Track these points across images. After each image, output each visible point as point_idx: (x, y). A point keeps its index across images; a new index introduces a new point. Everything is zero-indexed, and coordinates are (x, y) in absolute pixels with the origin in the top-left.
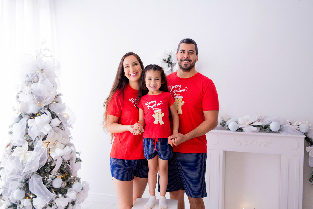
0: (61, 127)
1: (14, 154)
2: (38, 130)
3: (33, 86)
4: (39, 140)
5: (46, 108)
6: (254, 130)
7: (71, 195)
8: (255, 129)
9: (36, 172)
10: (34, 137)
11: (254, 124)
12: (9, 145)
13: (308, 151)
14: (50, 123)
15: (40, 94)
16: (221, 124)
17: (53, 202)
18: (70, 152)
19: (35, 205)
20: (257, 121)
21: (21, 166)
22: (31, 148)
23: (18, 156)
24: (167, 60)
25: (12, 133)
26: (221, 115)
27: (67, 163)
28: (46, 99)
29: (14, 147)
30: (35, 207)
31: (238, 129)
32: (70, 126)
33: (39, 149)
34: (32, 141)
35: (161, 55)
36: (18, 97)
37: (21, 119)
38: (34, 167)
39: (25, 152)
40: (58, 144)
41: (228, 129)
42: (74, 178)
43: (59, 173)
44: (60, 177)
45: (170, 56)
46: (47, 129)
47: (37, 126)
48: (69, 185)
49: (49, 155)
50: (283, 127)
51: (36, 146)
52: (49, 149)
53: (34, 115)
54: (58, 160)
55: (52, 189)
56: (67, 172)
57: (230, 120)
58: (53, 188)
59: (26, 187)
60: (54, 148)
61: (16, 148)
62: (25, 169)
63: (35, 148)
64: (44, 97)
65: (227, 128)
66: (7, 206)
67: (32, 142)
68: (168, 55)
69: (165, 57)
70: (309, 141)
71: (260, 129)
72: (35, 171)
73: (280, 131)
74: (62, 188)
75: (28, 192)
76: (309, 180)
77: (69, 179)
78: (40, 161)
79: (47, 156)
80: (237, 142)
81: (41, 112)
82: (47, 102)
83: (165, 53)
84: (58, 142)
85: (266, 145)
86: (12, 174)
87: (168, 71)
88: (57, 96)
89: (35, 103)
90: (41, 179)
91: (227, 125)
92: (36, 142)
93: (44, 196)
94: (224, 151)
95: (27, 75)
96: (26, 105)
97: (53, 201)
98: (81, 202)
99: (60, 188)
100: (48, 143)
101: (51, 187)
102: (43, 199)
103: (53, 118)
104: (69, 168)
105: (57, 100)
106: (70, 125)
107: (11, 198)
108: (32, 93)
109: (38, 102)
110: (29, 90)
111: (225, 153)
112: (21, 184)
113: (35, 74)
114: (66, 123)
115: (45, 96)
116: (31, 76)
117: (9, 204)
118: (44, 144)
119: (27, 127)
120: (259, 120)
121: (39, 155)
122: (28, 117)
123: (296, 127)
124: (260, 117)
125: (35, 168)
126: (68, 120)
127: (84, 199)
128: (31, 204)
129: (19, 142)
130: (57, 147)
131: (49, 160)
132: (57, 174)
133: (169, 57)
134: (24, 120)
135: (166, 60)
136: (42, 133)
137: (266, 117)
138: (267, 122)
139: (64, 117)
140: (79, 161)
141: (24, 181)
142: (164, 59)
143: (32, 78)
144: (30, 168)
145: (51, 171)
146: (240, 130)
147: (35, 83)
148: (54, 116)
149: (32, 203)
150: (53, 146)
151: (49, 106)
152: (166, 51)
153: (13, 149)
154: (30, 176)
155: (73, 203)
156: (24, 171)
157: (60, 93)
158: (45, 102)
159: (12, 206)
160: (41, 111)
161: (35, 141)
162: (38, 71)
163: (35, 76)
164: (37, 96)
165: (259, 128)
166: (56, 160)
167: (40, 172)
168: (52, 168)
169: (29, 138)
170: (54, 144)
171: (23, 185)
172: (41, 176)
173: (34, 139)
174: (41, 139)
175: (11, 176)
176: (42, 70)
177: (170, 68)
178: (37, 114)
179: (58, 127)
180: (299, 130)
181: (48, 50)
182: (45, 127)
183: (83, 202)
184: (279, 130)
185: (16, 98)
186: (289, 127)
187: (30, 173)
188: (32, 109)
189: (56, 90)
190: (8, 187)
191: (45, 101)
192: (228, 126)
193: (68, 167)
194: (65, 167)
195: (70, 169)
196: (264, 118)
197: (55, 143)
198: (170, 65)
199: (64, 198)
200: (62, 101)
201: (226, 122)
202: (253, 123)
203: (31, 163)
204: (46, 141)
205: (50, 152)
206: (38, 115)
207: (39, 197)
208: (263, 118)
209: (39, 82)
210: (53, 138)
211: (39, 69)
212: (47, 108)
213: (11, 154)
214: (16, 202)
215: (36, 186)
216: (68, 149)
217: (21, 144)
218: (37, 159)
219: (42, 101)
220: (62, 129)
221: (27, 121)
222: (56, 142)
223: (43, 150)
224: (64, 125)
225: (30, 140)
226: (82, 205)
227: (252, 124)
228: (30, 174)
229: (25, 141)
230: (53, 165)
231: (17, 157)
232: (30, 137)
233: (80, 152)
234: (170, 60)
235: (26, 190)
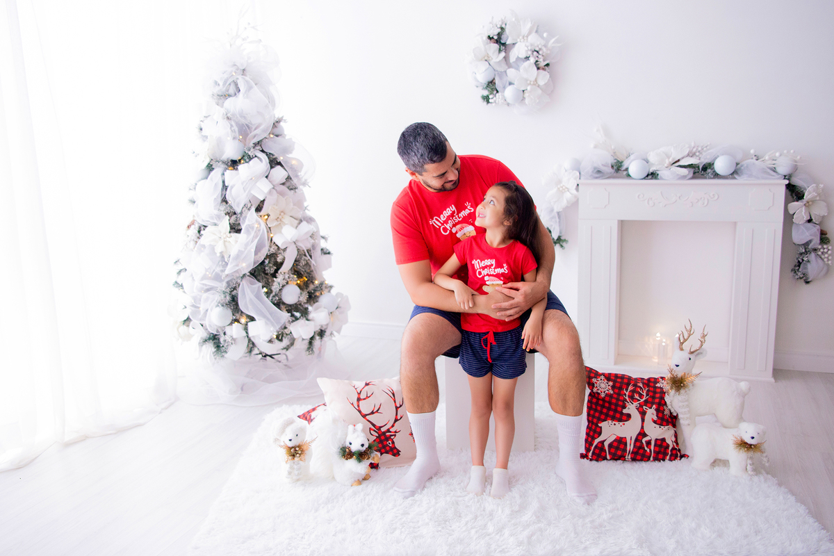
0: (288, 184)
1: (202, 241)
2: (247, 192)
3: (229, 103)
4: (249, 213)
5: (257, 148)
6: (682, 175)
7: (319, 315)
8: (685, 171)
9: (249, 274)
10: (238, 206)
11: (681, 163)
12: (193, 224)
13: (791, 212)
14: (267, 177)
15: (245, 117)
16: (612, 167)
17: (286, 330)
18: (310, 234)
19: (253, 336)
20: (688, 155)
21: (220, 263)
22: (235, 229)
23: (212, 243)
24: (496, 38)
25: (194, 202)
26: (613, 147)
27: (305, 255)
28: (255, 129)
29: (202, 228)
30: (252, 339)
31: (647, 176)
32: (304, 184)
33: (250, 230)
34: (235, 213)
35: (483, 27)
36: (201, 129)
37: (209, 173)
38: (244, 265)
39: (225, 236)
40: (287, 219)
41: (629, 176)
42: (321, 284)
43: (292, 276)
44: (295, 283)
45: (502, 28)
46: (262, 189)
47: (242, 184)
48: (312, 298)
49: (271, 240)
50: (742, 166)
51: (244, 223)
52: (270, 228)
53: (234, 164)
54: (288, 250)
55: (282, 306)
56: (308, 273)
57: (632, 157)
58: (284, 304)
59: (233, 303)
60: (280, 226)
61: (207, 229)
62: (229, 266)
63: (243, 227)
64: (251, 124)
65: (625, 173)
66: (201, 338)
67: (235, 216)
68: (499, 26)
69: (491, 31)
70: (794, 192)
71: (694, 173)
72: (247, 271)
73: (735, 173)
74: (300, 304)
75: (238, 313)
76: (792, 271)
77: (311, 287)
78: (257, 252)
79: (267, 243)
80: (646, 201)
81: (249, 156)
82: (259, 134)
83: (490, 23)
84: (284, 214)
85: (706, 204)
86: (204, 278)
87: (498, 60)
88: (276, 124)
89: (234, 138)
90: (259, 287)
91: (624, 168)
92: (243, 215)
93: (268, 319)
94: (618, 221)
95: (216, 83)
96: (220, 143)
97: (285, 328)
98: (335, 333)
99: (296, 304)
100: (266, 217)
101: (280, 303)
102: (266, 323)
103: (272, 167)
104: (310, 266)
105: (277, 131)
106: (306, 180)
107: (206, 323)
108: (228, 118)
109: (241, 137)
110: (222, 111)
111: (622, 223)
112: (223, 296)
113: (230, 80)
114: (297, 176)
115: (253, 123)
116: (224, 84)
117: (205, 335)
118: (259, 219)
119: (225, 187)
120: (691, 155)
121: (252, 242)
122: (224, 166)
123: (769, 163)
124: (694, 148)
125: (247, 265)
126: (300, 171)
127: (341, 327)
128: (245, 334)
129: (212, 218)
130: (285, 224)
131: (272, 249)
132: (289, 278)
133: (499, 30)
134: (217, 174)
135: (493, 38)
136: (254, 196)
137: (706, 147)
138: (708, 157)
139: (292, 165)
140: (325, 253)
141: (228, 290)
142: (489, 36)
143: (225, 89)
144: (237, 265)
145: (276, 271)
146: (653, 175)
147: (231, 98)
148: (274, 163)
149: (247, 333)
150: (276, 223)
151: (263, 143)
152: (493, 18)
153: (199, 232)
154: (239, 281)
155: (321, 333)
156: (227, 272)
157: (280, 116)
158: (255, 136)
159: (210, 339)
160: (250, 153)
161: (241, 213)
162: (235, 73)
163: (230, 84)
164: (237, 124)
165: (692, 170)
166: (285, 250)
167: (256, 274)
168: (279, 266)
169: (229, 208)
170: (279, 220)
171: (228, 298)
172: (259, 281)
173: (238, 210)
174: (253, 209)
175: (204, 282)
176: (244, 70)
177: (503, 54)
178: (240, 160)
179: (283, 184)
180: (774, 170)
181: (253, 27)
182: (258, 184)
183: (339, 331)
184: (733, 173)
185: (197, 130)
186: (754, 164)
187: (238, 275)
188: (232, 152)
189: (273, 109)
190: (200, 304)
191: (253, 133)
192: (627, 169)
193: (308, 264)
194: (303, 263)
195: (312, 268)
196: (703, 149)
197: (280, 217)
198: (502, 48)
199: (307, 322)
200: (286, 132)
201: (622, 162)
202: (679, 161)
203: (237, 257)
204: (262, 213)
205: (272, 235)
206: (242, 161)
207: (259, 320)
208: (700, 149)
209: (241, 95)
210: (276, 207)
211: (238, 69)
212: (259, 148)
213: (196, 242)
214: (218, 331)
215: (251, 300)
216: (305, 227)
217: (216, 221)
218: (249, 248)
219: (247, 135)
220: (291, 189)
221: (223, 174)
222: (282, 214)
223: (259, 230)
224: (295, 181)
225: (231, 213)
226: (337, 337)
227: (676, 162)
228: (237, 278)
229: (223, 213)
230: (279, 260)
231: (210, 245)
232: (231, 207)
233: (327, 236)
234: (502, 37)
235: (232, 308)
